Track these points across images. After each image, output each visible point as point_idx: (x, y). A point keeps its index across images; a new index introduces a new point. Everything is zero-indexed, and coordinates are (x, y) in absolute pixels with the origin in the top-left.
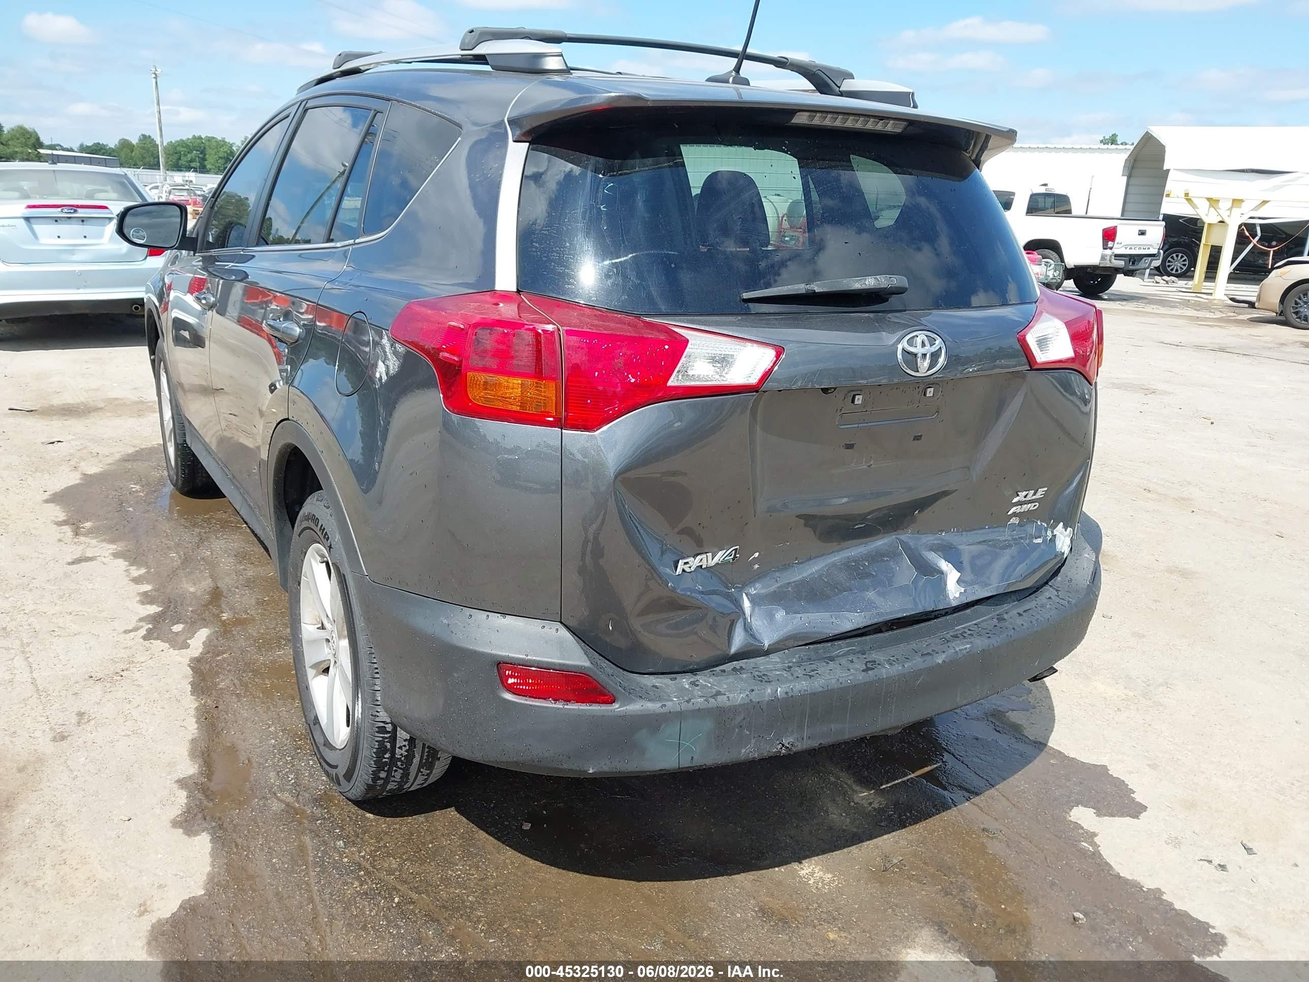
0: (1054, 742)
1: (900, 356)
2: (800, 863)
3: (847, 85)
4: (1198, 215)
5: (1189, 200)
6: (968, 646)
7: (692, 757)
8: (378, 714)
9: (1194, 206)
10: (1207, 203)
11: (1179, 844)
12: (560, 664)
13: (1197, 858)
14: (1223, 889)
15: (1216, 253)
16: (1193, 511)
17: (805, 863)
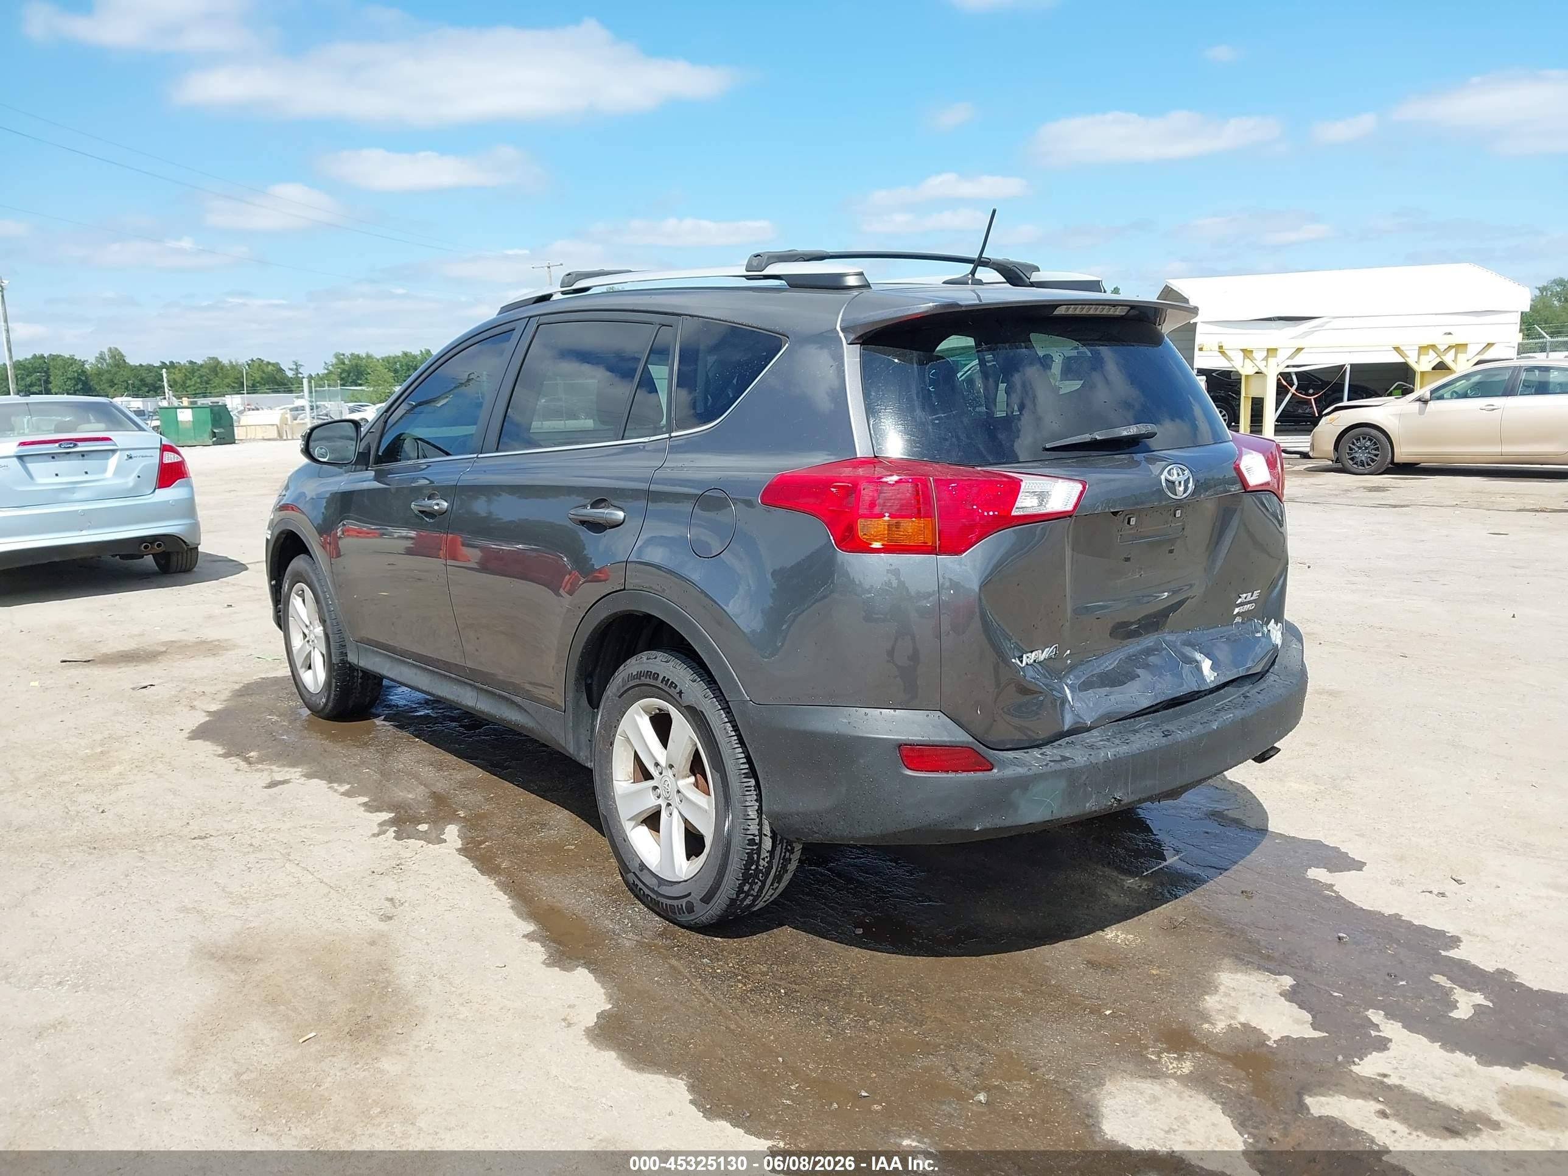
0: (1272, 827)
1: (1164, 484)
2: (1103, 931)
3: (1035, 277)
4: (1233, 367)
5: (1223, 353)
6: (1231, 715)
7: (1052, 812)
8: (749, 827)
9: (1229, 359)
10: (1242, 354)
11: (1402, 883)
12: (950, 741)
13: (1420, 891)
14: (1447, 909)
15: (1257, 405)
16: (1320, 644)
17: (1107, 930)
